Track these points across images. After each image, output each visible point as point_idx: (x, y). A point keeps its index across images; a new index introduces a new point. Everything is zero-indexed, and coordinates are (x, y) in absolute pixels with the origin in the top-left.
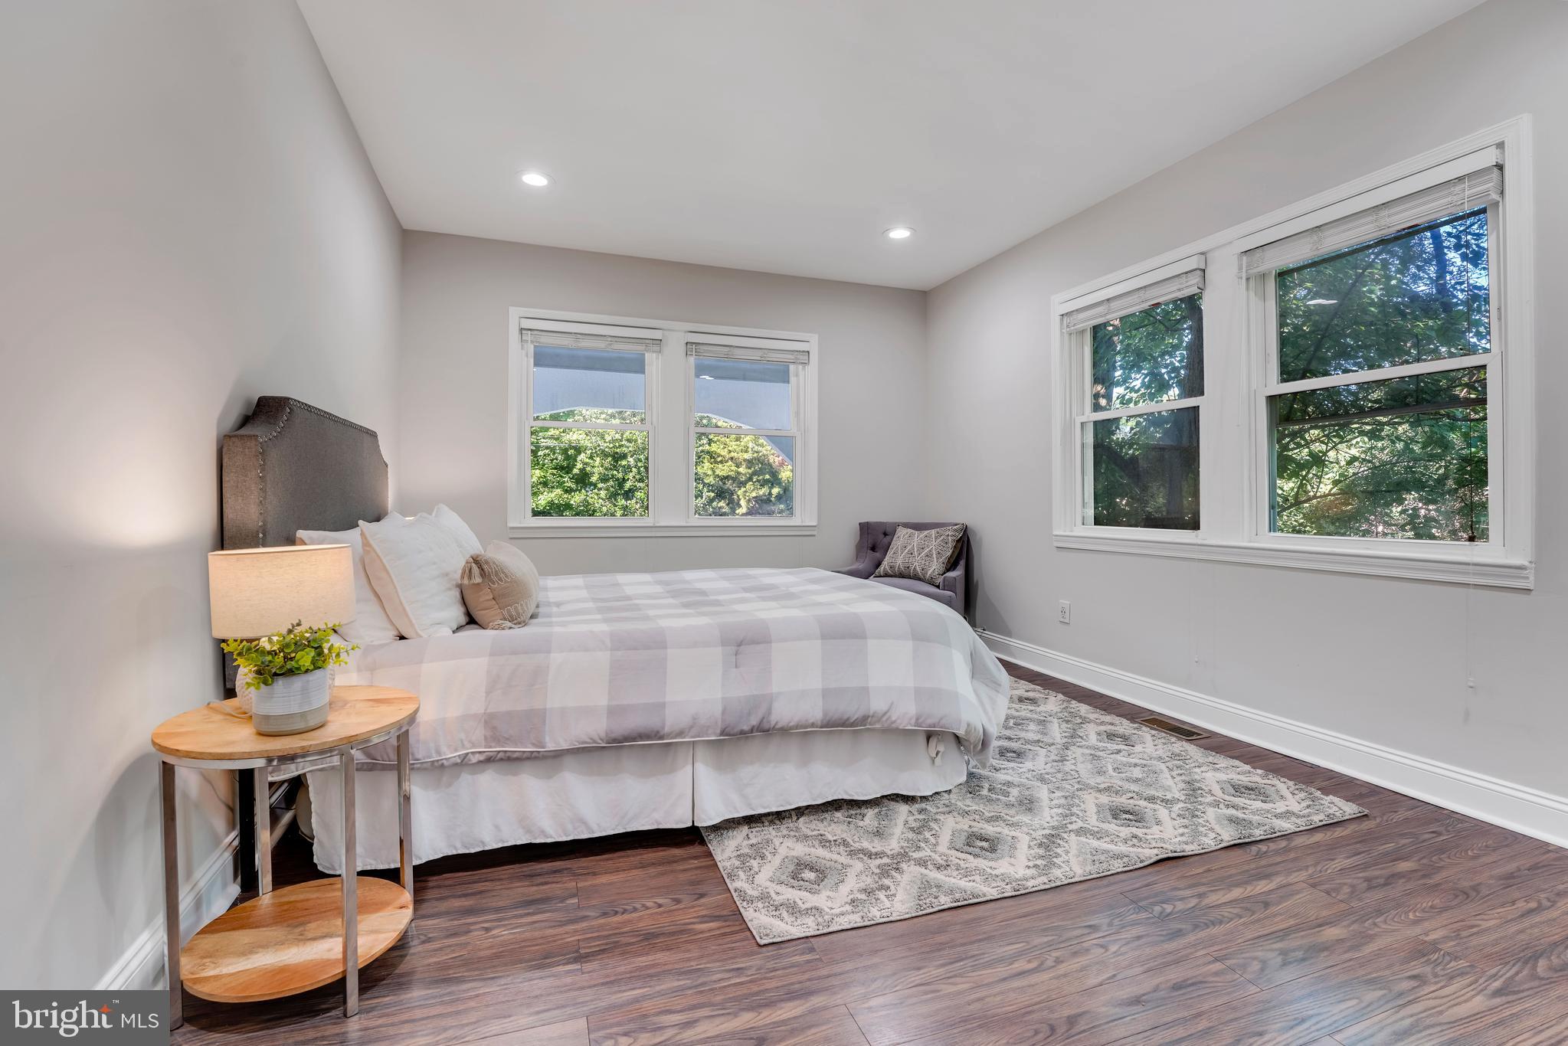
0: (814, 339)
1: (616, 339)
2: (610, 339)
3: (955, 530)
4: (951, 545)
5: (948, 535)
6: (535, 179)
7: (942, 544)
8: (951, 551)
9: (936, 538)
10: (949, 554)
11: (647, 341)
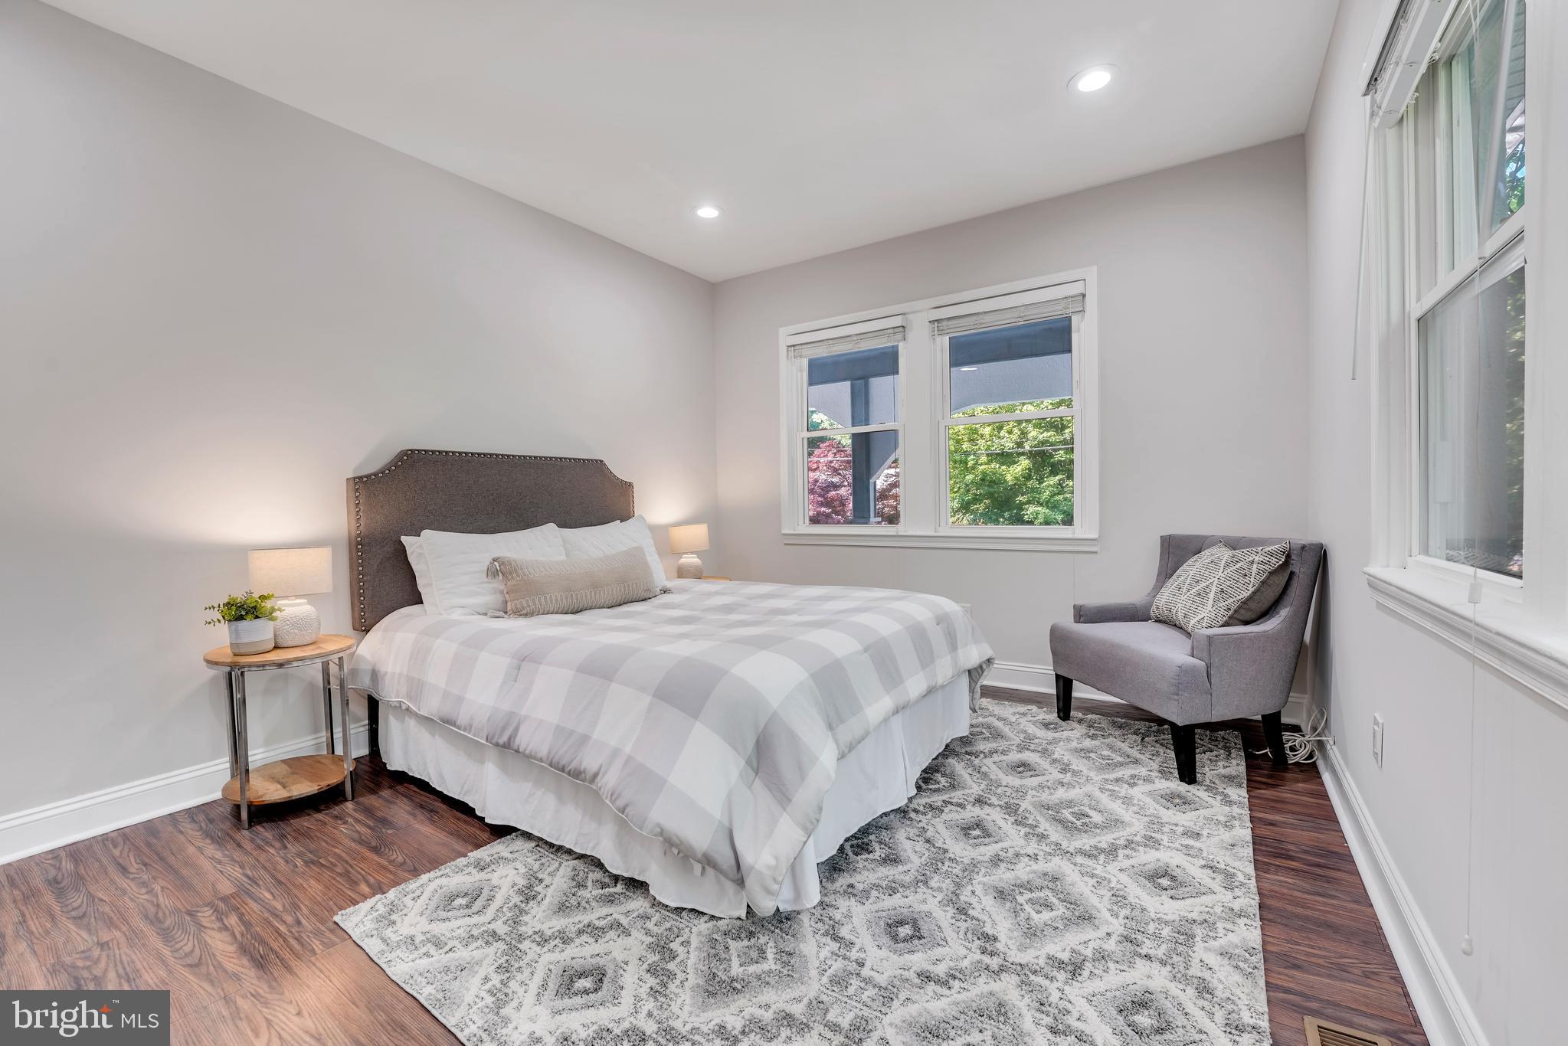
0: (1091, 274)
1: (862, 336)
2: (855, 338)
3: (1271, 554)
4: (1254, 582)
5: (1253, 562)
6: (708, 212)
7: (1236, 576)
8: (1252, 590)
9: (1227, 565)
10: (1246, 594)
11: (889, 331)
